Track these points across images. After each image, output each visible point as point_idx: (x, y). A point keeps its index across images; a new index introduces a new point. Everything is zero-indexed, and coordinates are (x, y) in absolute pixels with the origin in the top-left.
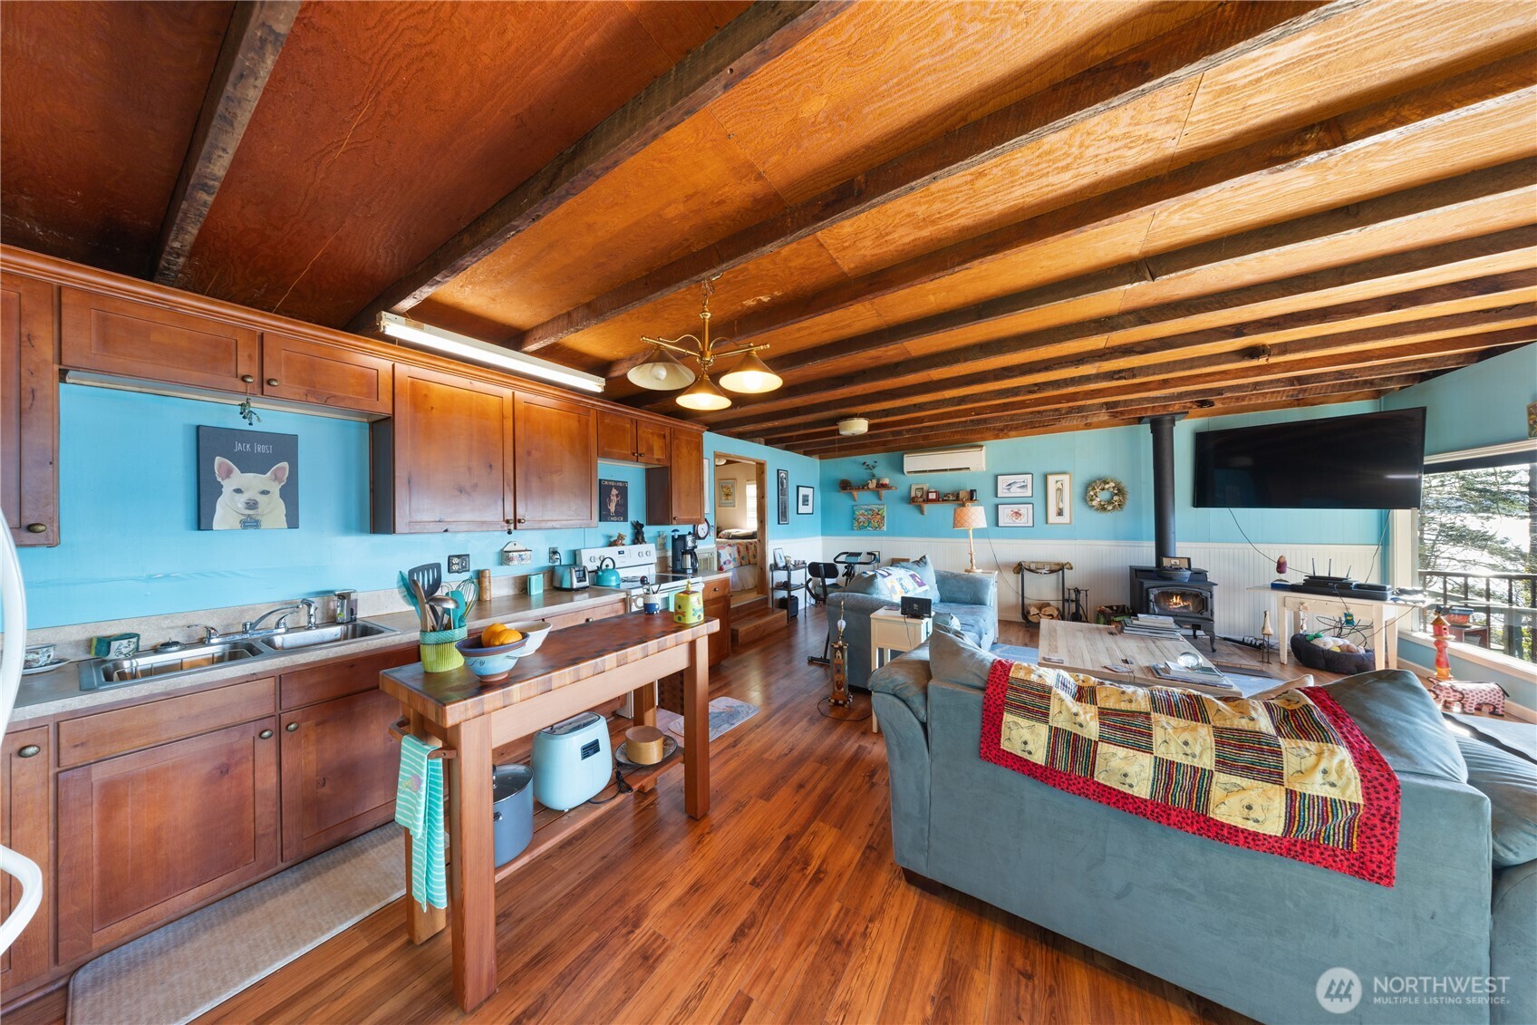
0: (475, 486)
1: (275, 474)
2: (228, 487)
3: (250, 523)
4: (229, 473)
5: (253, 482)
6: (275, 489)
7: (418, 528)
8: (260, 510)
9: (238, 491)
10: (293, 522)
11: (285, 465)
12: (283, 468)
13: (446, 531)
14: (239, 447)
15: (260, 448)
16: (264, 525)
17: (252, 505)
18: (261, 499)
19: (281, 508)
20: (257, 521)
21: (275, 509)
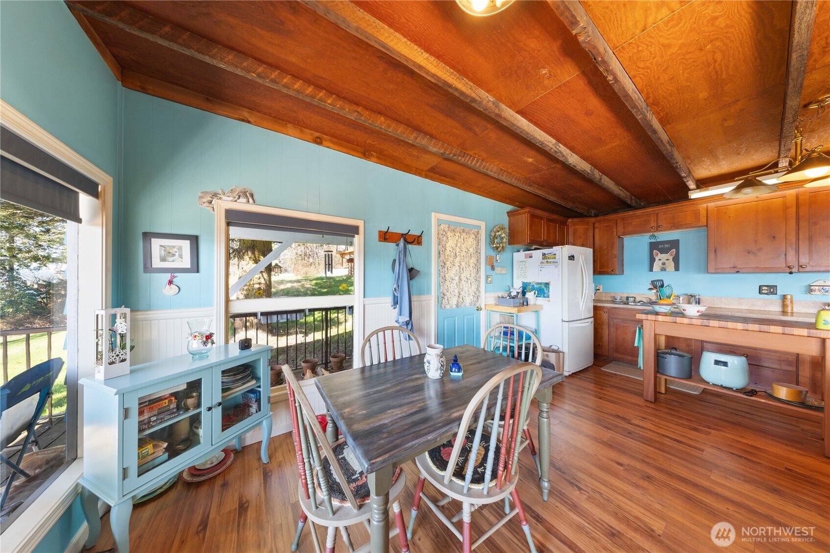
0: (760, 250)
1: (671, 253)
2: (657, 259)
3: (663, 269)
4: (657, 255)
5: (664, 257)
6: (671, 258)
7: (719, 271)
8: (666, 265)
9: (660, 260)
10: (677, 268)
11: (674, 250)
12: (673, 251)
13: (738, 272)
14: (660, 246)
15: (666, 246)
16: (667, 270)
17: (664, 264)
18: (666, 262)
19: (673, 264)
20: (665, 269)
21: (671, 265)
